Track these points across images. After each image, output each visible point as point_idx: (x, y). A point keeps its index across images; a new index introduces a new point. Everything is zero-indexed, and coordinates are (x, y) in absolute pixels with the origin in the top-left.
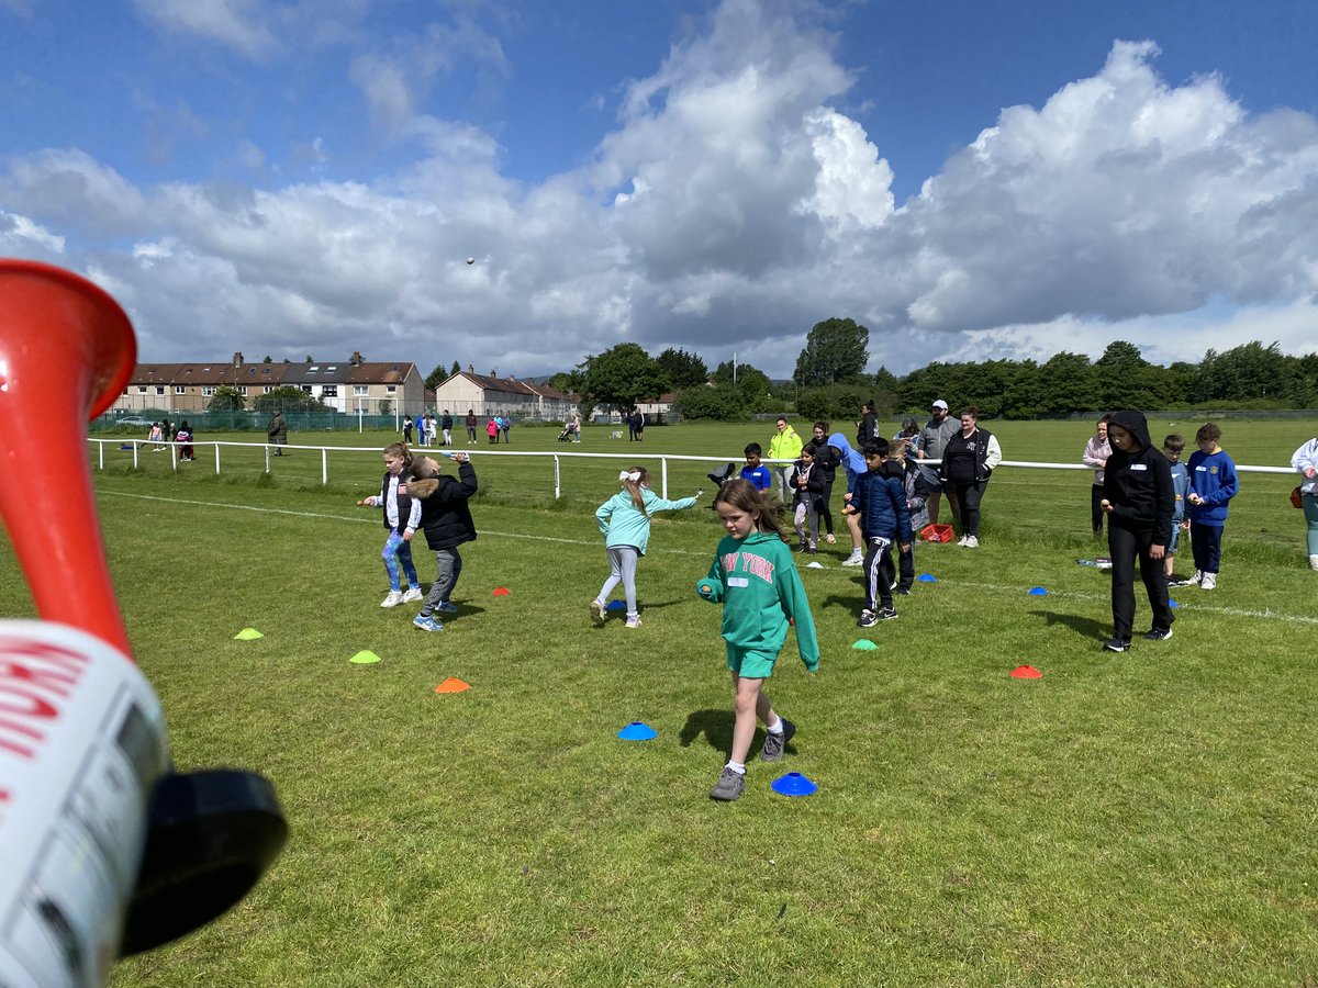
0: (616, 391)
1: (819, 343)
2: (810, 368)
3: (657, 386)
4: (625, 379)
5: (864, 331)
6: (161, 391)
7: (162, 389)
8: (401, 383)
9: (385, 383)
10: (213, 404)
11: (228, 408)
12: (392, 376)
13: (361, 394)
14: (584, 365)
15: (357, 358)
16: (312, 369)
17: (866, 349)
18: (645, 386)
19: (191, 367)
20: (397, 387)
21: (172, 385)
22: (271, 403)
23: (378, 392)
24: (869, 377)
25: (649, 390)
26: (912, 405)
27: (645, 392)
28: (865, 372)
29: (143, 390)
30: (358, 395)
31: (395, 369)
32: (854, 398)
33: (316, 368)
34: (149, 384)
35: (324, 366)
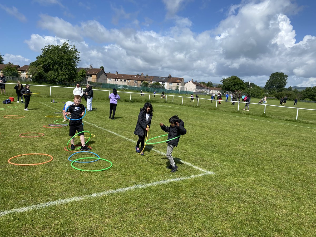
0: (231, 88)
1: (273, 79)
2: (269, 85)
3: (242, 87)
4: (234, 85)
5: (286, 76)
6: (125, 81)
7: (125, 80)
8: (181, 83)
9: (177, 83)
10: (142, 85)
11: (145, 86)
12: (178, 81)
13: (171, 85)
14: (222, 81)
15: (170, 76)
16: (159, 78)
17: (287, 81)
18: (239, 87)
19: (132, 76)
20: (179, 84)
21: (128, 80)
22: (154, 86)
23: (175, 85)
24: (286, 89)
25: (240, 88)
26: (307, 98)
27: (239, 89)
28: (285, 87)
29: (121, 80)
30: (170, 85)
31: (179, 79)
32: (290, 94)
33: (160, 78)
34: (123, 79)
35: (162, 78)
